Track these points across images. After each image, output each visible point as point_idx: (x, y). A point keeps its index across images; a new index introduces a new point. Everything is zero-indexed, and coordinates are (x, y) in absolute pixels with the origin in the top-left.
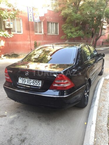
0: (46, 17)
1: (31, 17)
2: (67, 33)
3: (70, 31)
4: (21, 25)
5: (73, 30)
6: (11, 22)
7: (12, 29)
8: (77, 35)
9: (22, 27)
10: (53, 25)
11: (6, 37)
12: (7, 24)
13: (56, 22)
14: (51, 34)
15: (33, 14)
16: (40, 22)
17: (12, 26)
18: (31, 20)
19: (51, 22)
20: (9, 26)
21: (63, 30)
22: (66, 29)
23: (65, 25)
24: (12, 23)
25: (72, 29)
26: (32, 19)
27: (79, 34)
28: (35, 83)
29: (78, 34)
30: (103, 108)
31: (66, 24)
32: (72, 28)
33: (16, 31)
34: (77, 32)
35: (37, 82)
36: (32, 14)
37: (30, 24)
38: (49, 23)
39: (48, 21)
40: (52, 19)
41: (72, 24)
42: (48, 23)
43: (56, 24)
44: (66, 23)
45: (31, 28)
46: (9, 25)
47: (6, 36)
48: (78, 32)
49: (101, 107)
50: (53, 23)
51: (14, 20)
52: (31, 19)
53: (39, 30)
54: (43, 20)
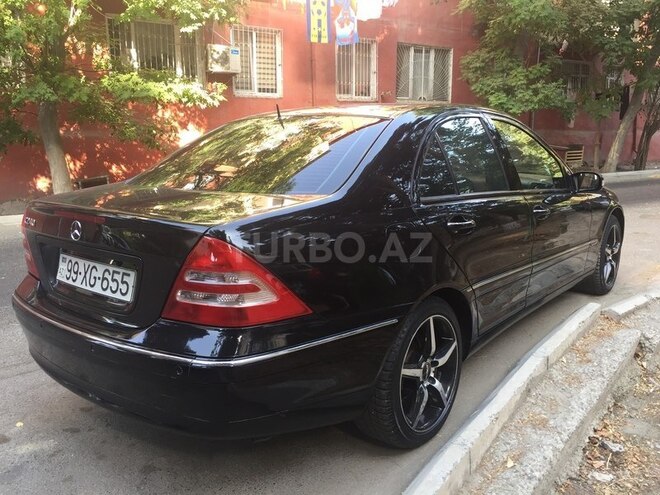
0: (395, 26)
1: (320, 25)
2: (486, 93)
3: (498, 81)
4: (279, 61)
5: (518, 77)
6: (232, 48)
7: (235, 74)
8: (536, 99)
9: (279, 70)
10: (427, 58)
11: (190, 105)
12: (216, 56)
13: (440, 46)
14: (414, 98)
15: (329, 12)
16: (364, 48)
17: (235, 65)
18: (320, 36)
19: (415, 45)
20: (222, 65)
21: (467, 81)
22: (484, 75)
23: (478, 57)
24: (238, 49)
25: (514, 73)
26: (325, 34)
27: (547, 97)
28: (111, 284)
29: (541, 96)
30: (510, 464)
31: (484, 54)
32: (511, 69)
33: (256, 87)
34: (534, 86)
35: (118, 277)
36: (324, 10)
37: (317, 53)
38: (408, 48)
39: (401, 40)
40: (420, 31)
41: (512, 50)
42: (402, 49)
43: (442, 53)
44: (486, 46)
45: (319, 74)
46: (225, 59)
47: (191, 99)
48: (539, 85)
49: (501, 455)
50: (427, 52)
51: (246, 40)
52: (318, 33)
53: (358, 80)
54: (378, 39)
